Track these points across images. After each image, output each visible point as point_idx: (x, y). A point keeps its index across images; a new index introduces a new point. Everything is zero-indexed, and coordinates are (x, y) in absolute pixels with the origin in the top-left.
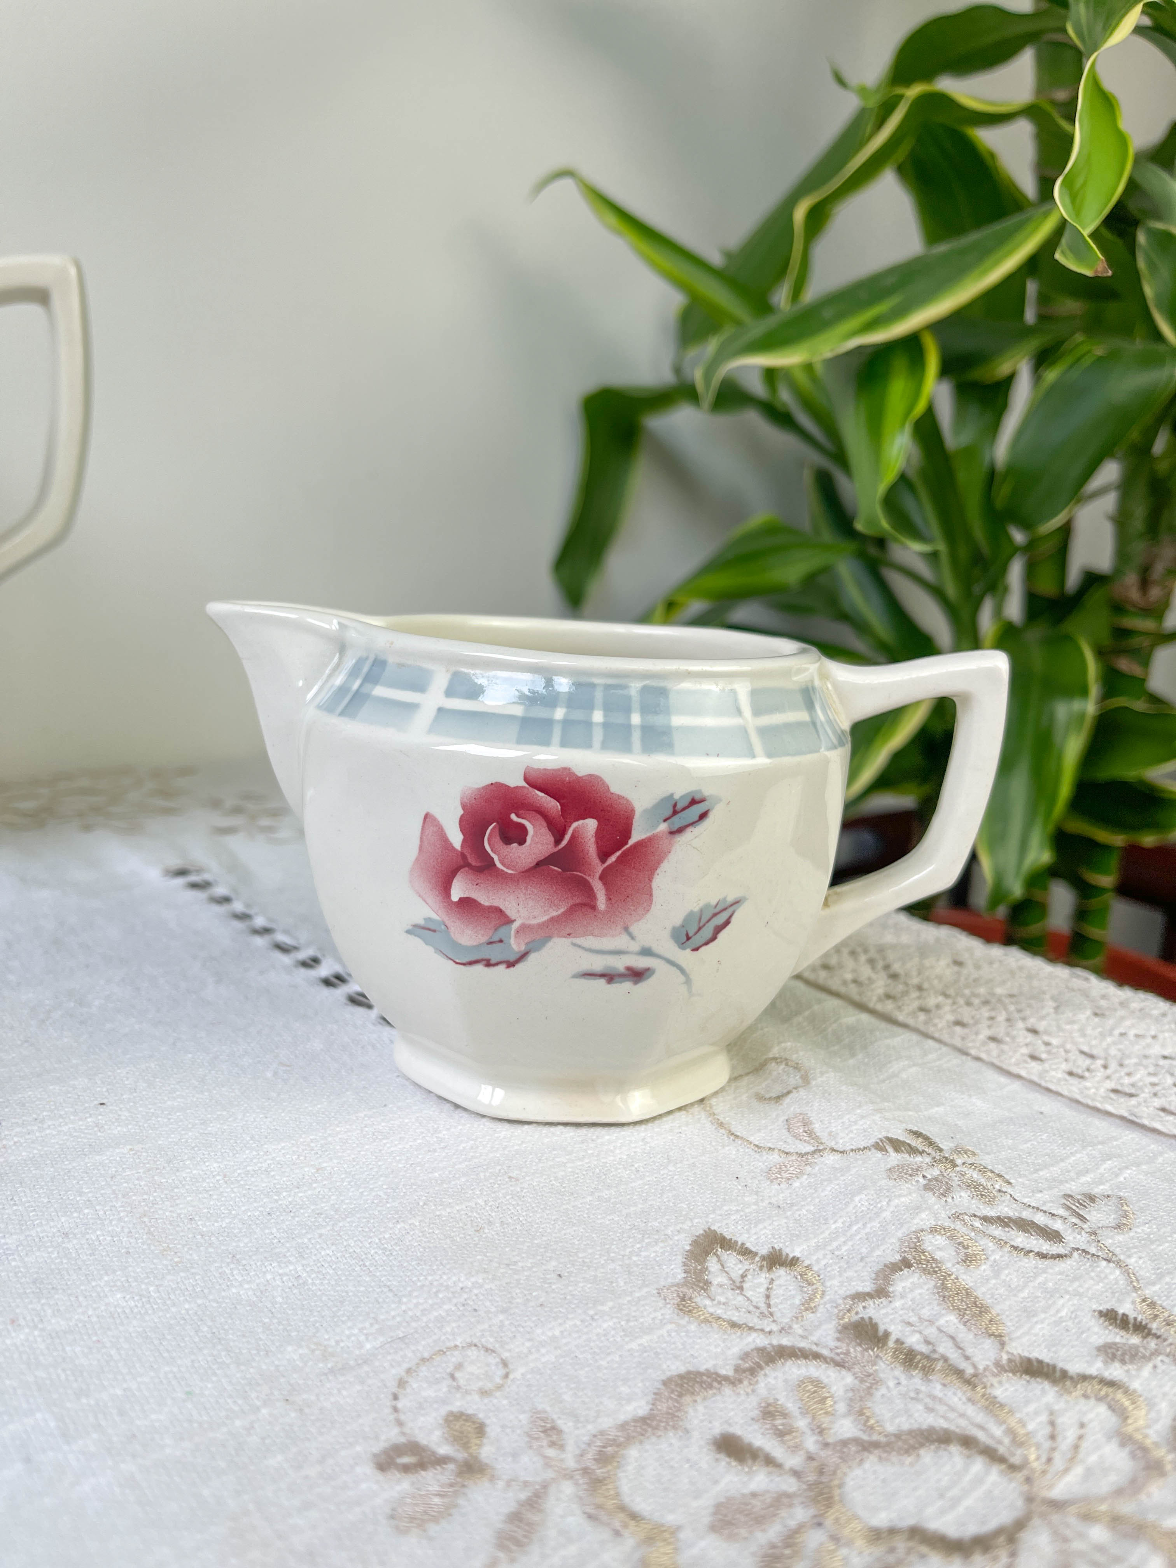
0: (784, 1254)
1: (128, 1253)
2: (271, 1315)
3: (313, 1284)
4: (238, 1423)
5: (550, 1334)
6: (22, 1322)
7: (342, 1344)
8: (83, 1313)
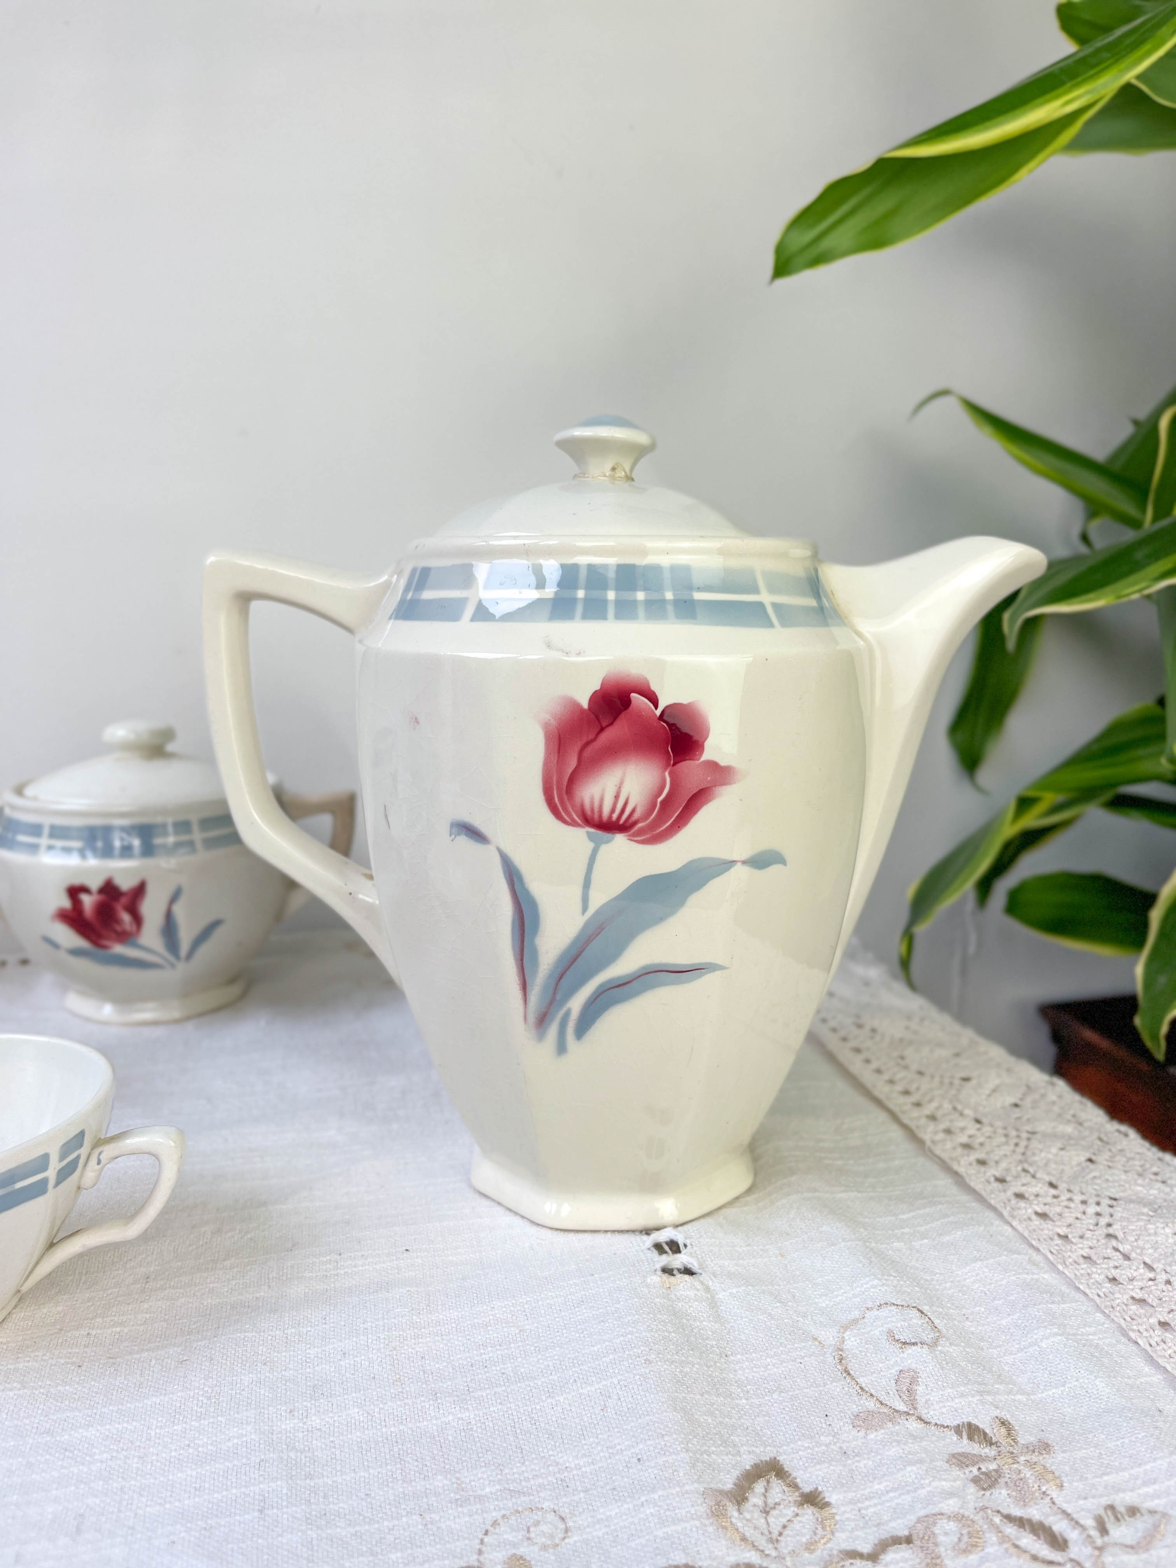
0: (822, 1496)
1: (374, 1378)
2: (440, 1449)
3: (476, 1431)
4: (386, 1523)
5: (608, 1514)
6: (296, 1414)
7: (473, 1483)
8: (332, 1418)
